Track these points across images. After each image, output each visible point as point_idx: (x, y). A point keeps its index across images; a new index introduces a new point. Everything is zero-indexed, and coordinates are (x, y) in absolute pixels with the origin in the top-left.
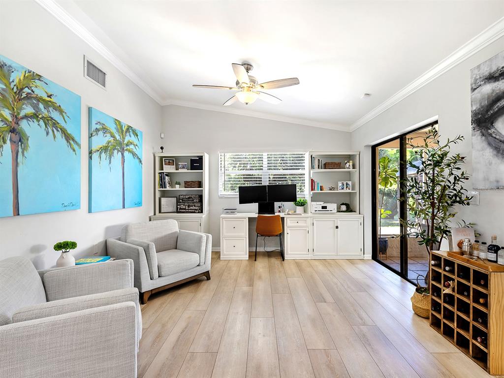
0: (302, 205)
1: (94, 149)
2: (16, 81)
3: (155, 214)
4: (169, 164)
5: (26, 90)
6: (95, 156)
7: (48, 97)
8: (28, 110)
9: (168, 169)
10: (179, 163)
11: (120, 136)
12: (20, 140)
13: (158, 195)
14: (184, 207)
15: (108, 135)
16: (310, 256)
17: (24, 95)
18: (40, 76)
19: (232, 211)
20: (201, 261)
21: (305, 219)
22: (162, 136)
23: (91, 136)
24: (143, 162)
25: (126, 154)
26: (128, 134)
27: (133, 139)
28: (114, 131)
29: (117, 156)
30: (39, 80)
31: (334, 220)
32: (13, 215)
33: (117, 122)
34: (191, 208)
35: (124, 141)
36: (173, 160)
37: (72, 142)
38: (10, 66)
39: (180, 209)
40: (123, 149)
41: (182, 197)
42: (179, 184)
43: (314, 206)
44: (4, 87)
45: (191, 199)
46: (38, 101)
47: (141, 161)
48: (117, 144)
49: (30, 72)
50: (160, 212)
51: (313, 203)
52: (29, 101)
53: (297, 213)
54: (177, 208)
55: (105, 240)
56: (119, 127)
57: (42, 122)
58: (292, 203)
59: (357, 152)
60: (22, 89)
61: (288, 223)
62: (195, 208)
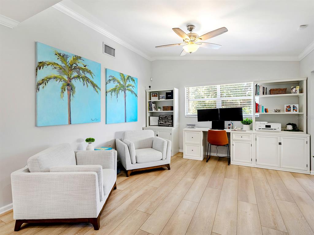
0: (247, 124)
1: (108, 90)
2: (70, 62)
3: (146, 126)
4: (155, 96)
5: (74, 65)
6: (109, 94)
7: (84, 66)
8: (75, 74)
9: (154, 99)
10: (160, 95)
11: (123, 82)
12: (71, 89)
13: (148, 115)
14: (162, 123)
15: (116, 82)
16: (253, 165)
17: (73, 67)
18: (80, 57)
19: (193, 126)
20: (163, 157)
21: (249, 135)
22: (152, 80)
23: (107, 83)
24: (138, 96)
25: (127, 92)
26: (128, 80)
27: (131, 83)
28: (119, 79)
29: (121, 93)
30: (80, 59)
31: (277, 137)
32: (68, 124)
33: (121, 74)
34: (167, 123)
35: (126, 85)
36: (157, 94)
37: (96, 88)
38: (67, 55)
39: (160, 124)
40: (125, 89)
41: (161, 116)
42: (160, 108)
43: (258, 125)
44: (65, 65)
45: (167, 118)
46: (80, 69)
47: (136, 96)
48: (121, 86)
49: (75, 56)
50: (149, 125)
51: (257, 122)
52: (75, 70)
53: (243, 130)
54: (159, 123)
55: (115, 139)
56: (122, 77)
57: (81, 80)
58: (240, 122)
59: (306, 77)
60: (72, 65)
61: (233, 137)
62: (169, 123)
